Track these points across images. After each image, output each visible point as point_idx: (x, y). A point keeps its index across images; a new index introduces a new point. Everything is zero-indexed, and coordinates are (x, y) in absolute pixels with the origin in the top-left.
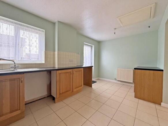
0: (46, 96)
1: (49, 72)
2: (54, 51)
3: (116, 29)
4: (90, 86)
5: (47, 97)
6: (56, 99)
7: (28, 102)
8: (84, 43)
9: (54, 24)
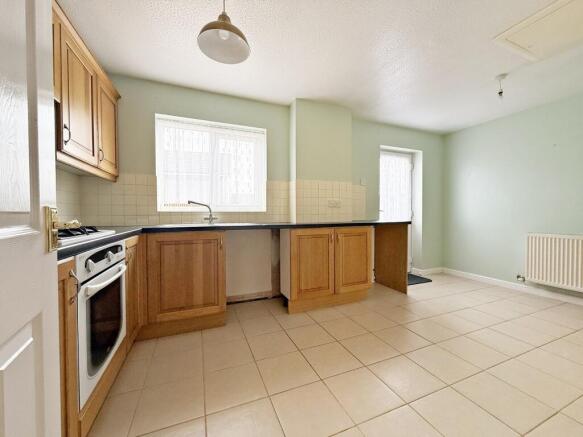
0: (270, 295)
1: (276, 231)
2: (289, 180)
3: (504, 76)
4: (400, 291)
5: (274, 297)
6: (290, 304)
7: (233, 301)
8: (382, 147)
9: (288, 107)
